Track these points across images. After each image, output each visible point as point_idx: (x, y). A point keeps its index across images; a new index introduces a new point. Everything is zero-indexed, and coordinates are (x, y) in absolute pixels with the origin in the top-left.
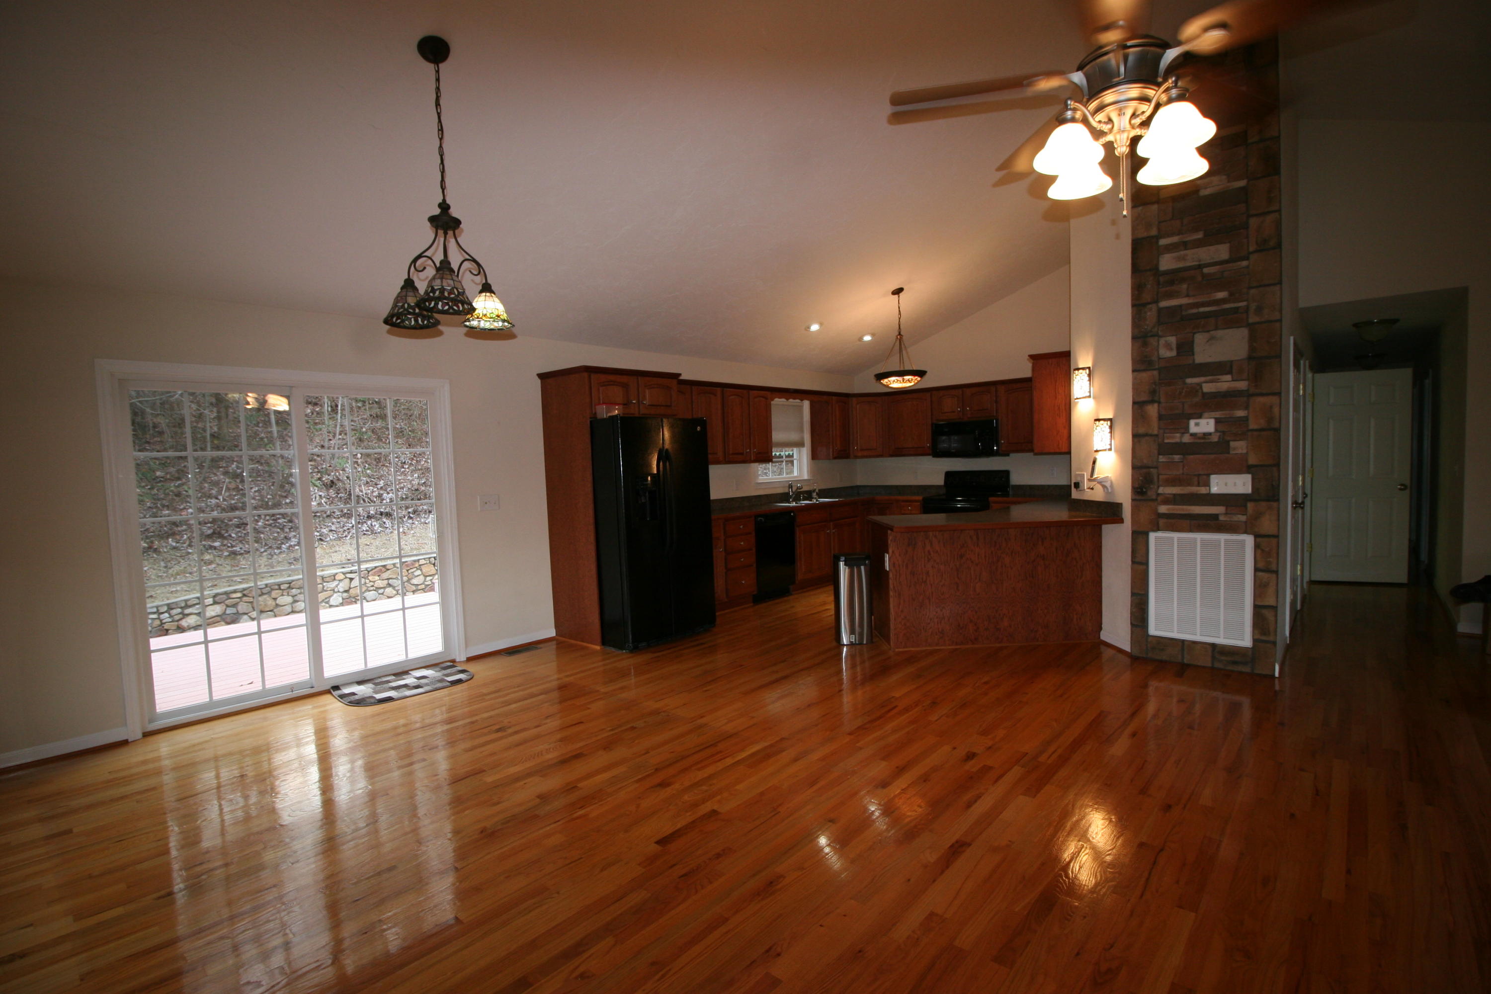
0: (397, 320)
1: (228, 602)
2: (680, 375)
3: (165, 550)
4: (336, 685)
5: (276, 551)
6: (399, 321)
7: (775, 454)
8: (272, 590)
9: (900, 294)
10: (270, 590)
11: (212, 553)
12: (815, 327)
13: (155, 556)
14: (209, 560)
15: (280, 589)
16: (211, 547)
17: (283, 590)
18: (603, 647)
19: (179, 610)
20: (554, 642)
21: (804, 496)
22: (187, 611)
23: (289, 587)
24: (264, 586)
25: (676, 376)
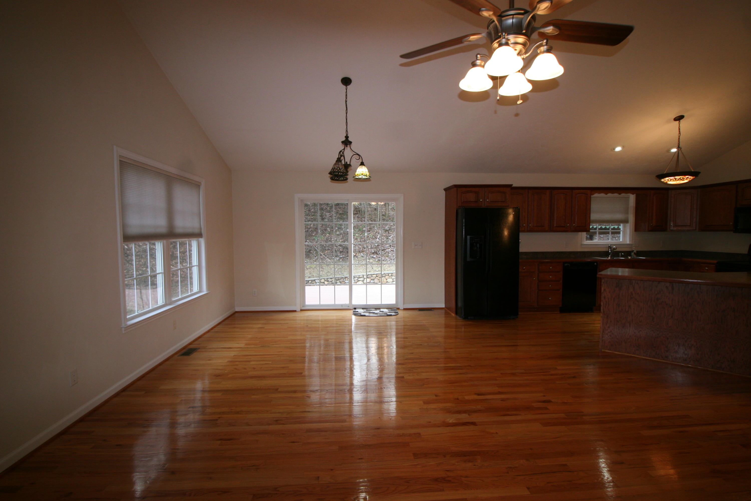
0: (337, 178)
1: (372, 278)
2: (512, 185)
3: (359, 257)
4: (355, 308)
5: (393, 261)
6: (338, 179)
7: (593, 227)
8: (386, 275)
9: (681, 121)
10: (385, 275)
11: (373, 259)
12: (618, 149)
13: (356, 259)
14: (371, 262)
15: (388, 275)
16: (373, 257)
17: (389, 276)
18: (456, 315)
19: (357, 279)
20: (444, 310)
21: (622, 254)
22: (359, 279)
23: (392, 275)
24: (383, 274)
25: (510, 186)
